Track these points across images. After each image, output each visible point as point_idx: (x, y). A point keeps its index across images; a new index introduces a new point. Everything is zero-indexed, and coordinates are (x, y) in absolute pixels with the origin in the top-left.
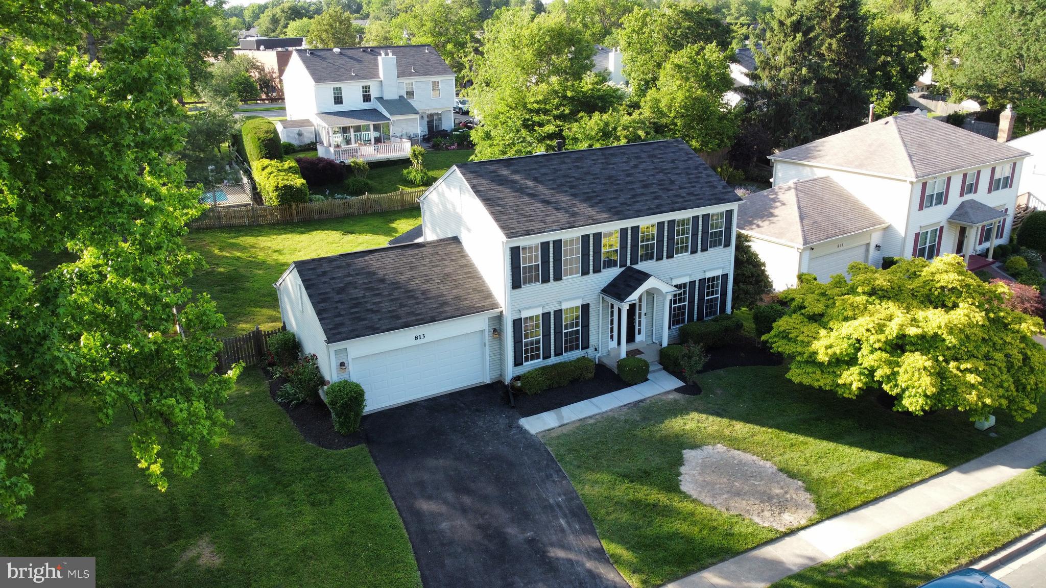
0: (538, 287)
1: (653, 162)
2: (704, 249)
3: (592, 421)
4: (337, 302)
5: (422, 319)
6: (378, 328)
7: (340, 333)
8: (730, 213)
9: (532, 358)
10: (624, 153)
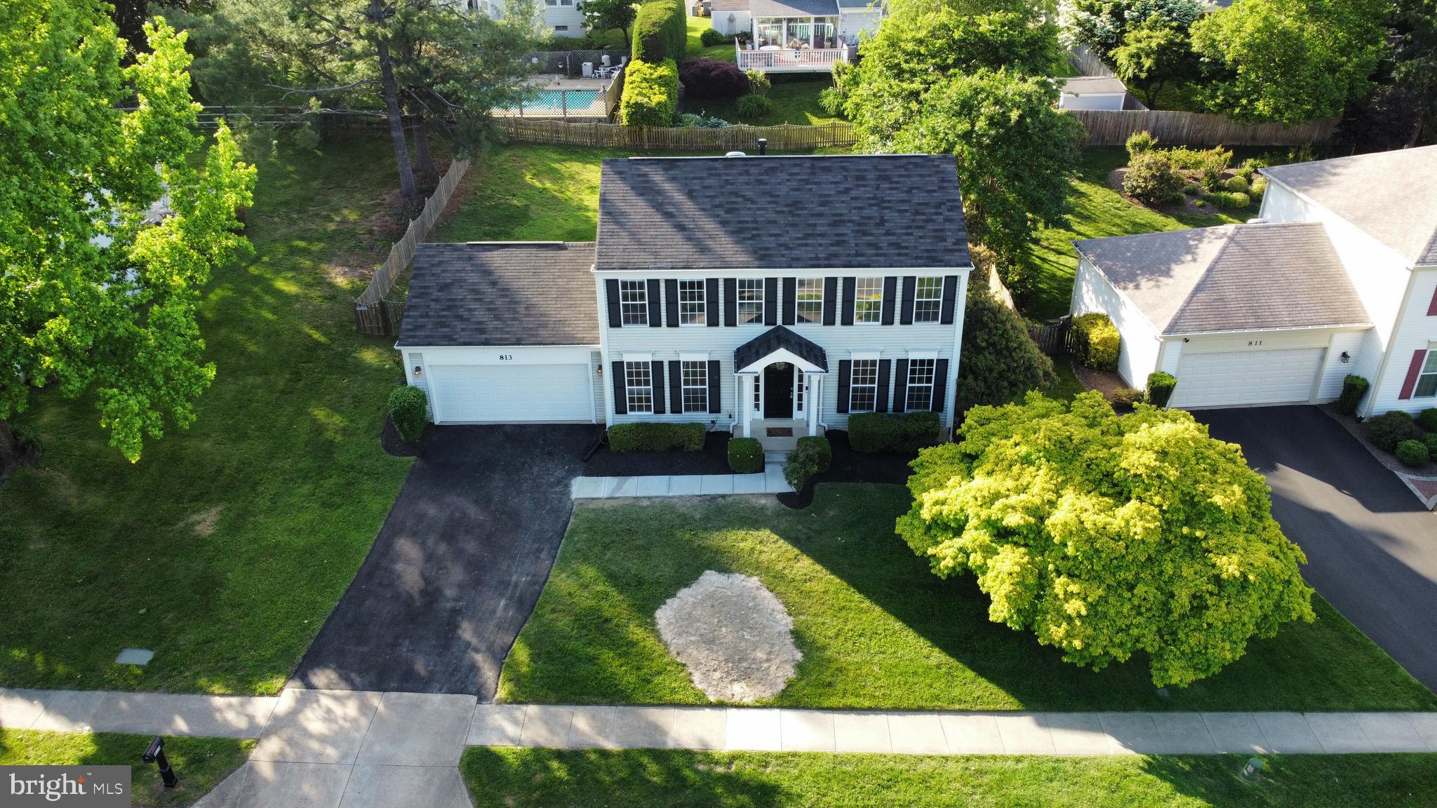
0: (644, 330)
1: (878, 188)
2: (906, 320)
3: (645, 503)
4: (433, 300)
5: (506, 339)
6: (455, 340)
7: (414, 337)
8: (952, 282)
9: (640, 409)
10: (845, 169)
